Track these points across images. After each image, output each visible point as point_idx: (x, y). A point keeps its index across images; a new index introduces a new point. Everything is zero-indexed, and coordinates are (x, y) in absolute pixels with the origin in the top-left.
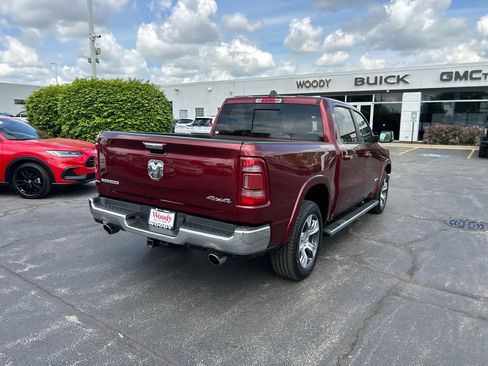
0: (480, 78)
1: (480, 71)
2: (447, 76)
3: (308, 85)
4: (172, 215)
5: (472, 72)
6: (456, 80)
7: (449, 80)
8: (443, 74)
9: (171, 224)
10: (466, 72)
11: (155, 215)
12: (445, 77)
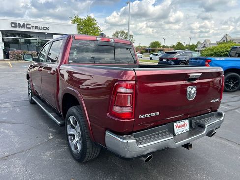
0: (30, 28)
1: (30, 24)
2: (14, 24)
4: (187, 122)
5: (27, 24)
6: (19, 27)
7: (16, 26)
8: (12, 23)
9: (187, 128)
10: (24, 24)
11: (178, 127)
12: (13, 25)
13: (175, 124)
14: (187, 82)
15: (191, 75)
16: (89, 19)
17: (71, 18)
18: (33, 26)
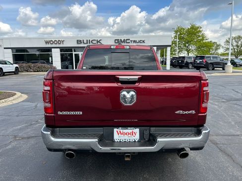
1: (129, 39)
3: (52, 42)
9: (137, 137)
10: (124, 40)
12: (116, 41)
13: (115, 130)
14: (120, 84)
15: (120, 77)
16: (193, 27)
17: (174, 29)
18: (131, 41)
